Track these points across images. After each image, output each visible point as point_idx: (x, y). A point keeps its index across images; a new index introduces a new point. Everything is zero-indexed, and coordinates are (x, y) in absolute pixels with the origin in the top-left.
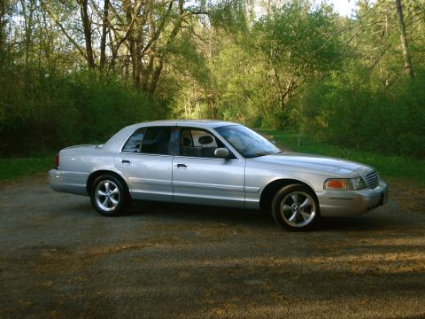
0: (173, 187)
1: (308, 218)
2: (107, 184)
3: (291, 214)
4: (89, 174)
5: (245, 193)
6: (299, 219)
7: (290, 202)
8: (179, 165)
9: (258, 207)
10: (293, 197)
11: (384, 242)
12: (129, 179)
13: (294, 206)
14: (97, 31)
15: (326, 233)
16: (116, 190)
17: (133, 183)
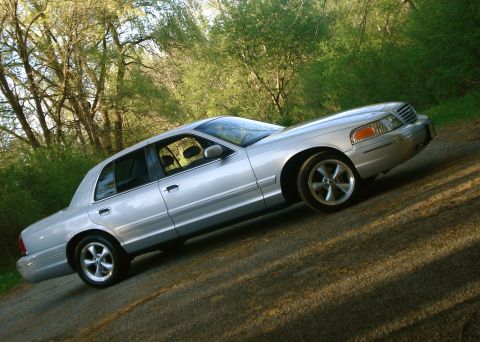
0: (172, 218)
1: (347, 189)
2: (91, 249)
3: (326, 192)
4: (65, 245)
5: (260, 189)
6: (338, 193)
7: (318, 177)
8: (169, 189)
9: (283, 200)
10: (320, 170)
11: (451, 178)
12: (115, 231)
13: (326, 180)
14: (29, 105)
15: (377, 198)
16: (105, 251)
17: (122, 233)
